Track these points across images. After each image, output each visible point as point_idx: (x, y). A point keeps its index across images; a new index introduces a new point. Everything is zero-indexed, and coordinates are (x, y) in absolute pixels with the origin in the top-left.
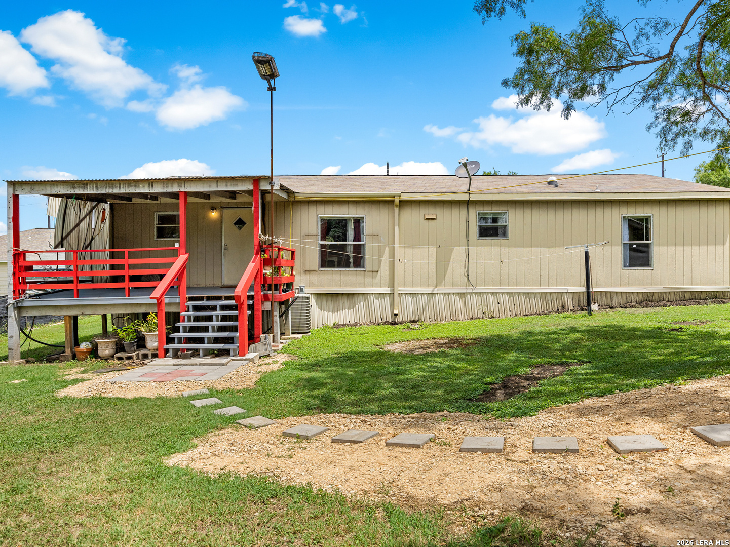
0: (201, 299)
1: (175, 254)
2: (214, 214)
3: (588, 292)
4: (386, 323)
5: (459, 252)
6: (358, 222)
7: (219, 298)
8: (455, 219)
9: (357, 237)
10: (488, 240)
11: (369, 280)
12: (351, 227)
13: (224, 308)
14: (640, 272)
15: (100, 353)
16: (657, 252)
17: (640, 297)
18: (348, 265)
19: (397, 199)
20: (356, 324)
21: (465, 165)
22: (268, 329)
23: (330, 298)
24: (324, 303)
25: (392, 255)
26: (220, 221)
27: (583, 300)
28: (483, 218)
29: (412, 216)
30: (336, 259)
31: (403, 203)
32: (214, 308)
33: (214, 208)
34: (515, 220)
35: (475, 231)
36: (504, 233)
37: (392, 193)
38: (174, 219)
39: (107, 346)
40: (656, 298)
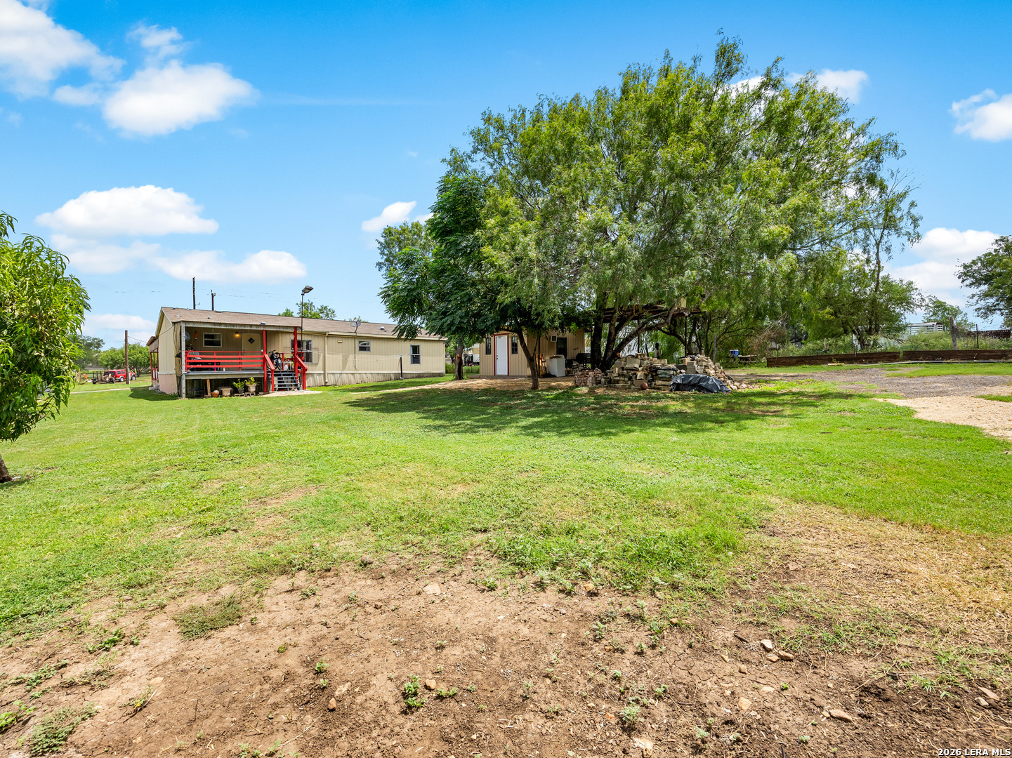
2: (237, 335)
3: (401, 373)
4: (323, 386)
5: (351, 357)
6: (308, 342)
8: (350, 344)
9: (308, 349)
10: (363, 352)
11: (314, 367)
12: (305, 344)
14: (416, 365)
15: (224, 394)
16: (422, 359)
17: (417, 375)
19: (327, 334)
25: (325, 357)
26: (240, 339)
27: (398, 376)
28: (360, 342)
29: (333, 342)
31: (329, 335)
33: (237, 333)
34: (373, 345)
35: (357, 348)
36: (369, 350)
37: (325, 330)
38: (212, 336)
39: (227, 391)
40: (421, 375)
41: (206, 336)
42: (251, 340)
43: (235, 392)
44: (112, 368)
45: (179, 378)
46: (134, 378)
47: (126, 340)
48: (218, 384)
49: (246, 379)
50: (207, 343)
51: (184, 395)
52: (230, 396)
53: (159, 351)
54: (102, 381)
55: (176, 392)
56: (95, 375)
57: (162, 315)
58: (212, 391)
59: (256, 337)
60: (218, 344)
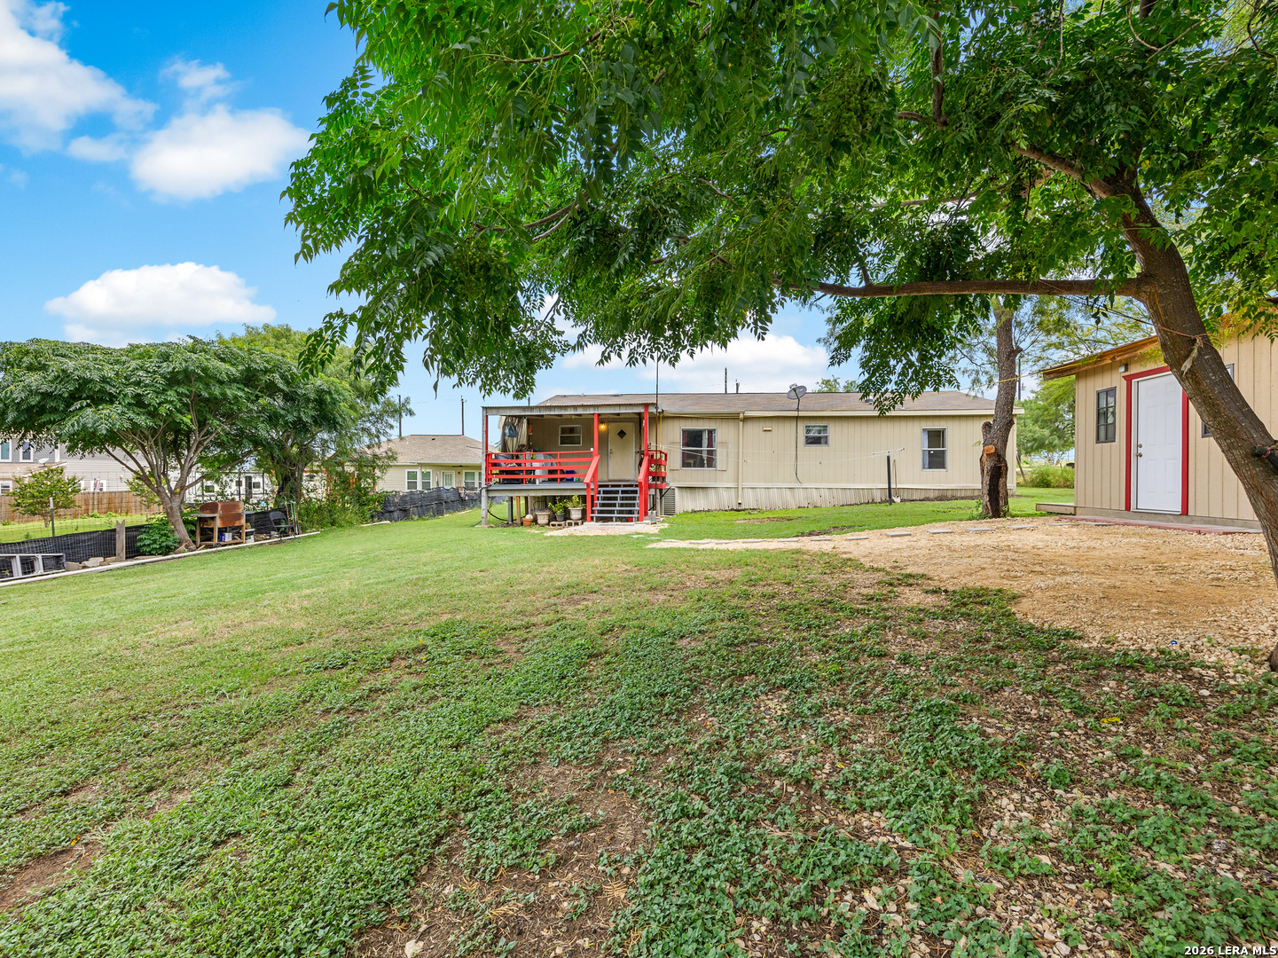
0: (607, 486)
1: (591, 455)
2: (603, 426)
3: (890, 488)
4: (732, 510)
5: (790, 455)
6: (711, 432)
7: (619, 486)
8: (787, 432)
9: (710, 445)
10: (813, 447)
11: (719, 476)
12: (705, 436)
13: (623, 492)
14: (936, 473)
15: (539, 521)
17: (937, 494)
18: (702, 465)
19: (741, 416)
20: (709, 511)
21: (794, 390)
22: (654, 508)
23: (688, 490)
24: (684, 494)
25: (738, 458)
26: (607, 432)
27: (885, 496)
28: (809, 430)
29: (753, 430)
30: (692, 461)
31: (746, 419)
32: (617, 492)
33: (602, 422)
34: (834, 431)
35: (802, 439)
36: (826, 442)
37: (740, 410)
38: (572, 430)
39: (543, 516)
40: (949, 494)
42: (622, 434)
43: (551, 519)
49: (568, 498)
50: (562, 440)
51: (484, 521)
58: (524, 515)
60: (577, 440)
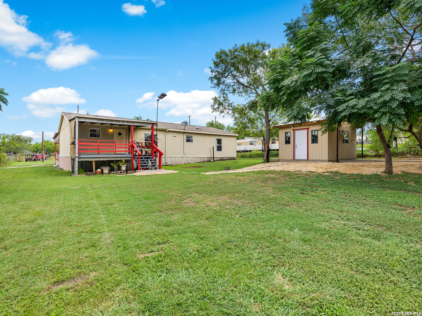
2: (111, 130)
6: (156, 136)
8: (181, 138)
10: (189, 143)
14: (220, 152)
15: (104, 172)
16: (223, 147)
17: (220, 159)
19: (167, 130)
25: (165, 146)
26: (113, 133)
27: (208, 159)
28: (187, 136)
29: (170, 135)
33: (111, 128)
34: (195, 138)
35: (185, 140)
36: (192, 141)
37: (165, 128)
38: (95, 131)
39: (106, 170)
40: (223, 159)
41: (91, 131)
42: (120, 134)
43: (112, 170)
44: (36, 153)
45: (73, 160)
46: (47, 158)
47: (43, 137)
48: (100, 164)
49: (120, 161)
50: (91, 135)
51: (77, 173)
52: (109, 173)
53: (60, 142)
54: (30, 160)
55: (71, 170)
56: (27, 157)
57: (63, 117)
58: (96, 169)
59: (123, 132)
60: (98, 136)
